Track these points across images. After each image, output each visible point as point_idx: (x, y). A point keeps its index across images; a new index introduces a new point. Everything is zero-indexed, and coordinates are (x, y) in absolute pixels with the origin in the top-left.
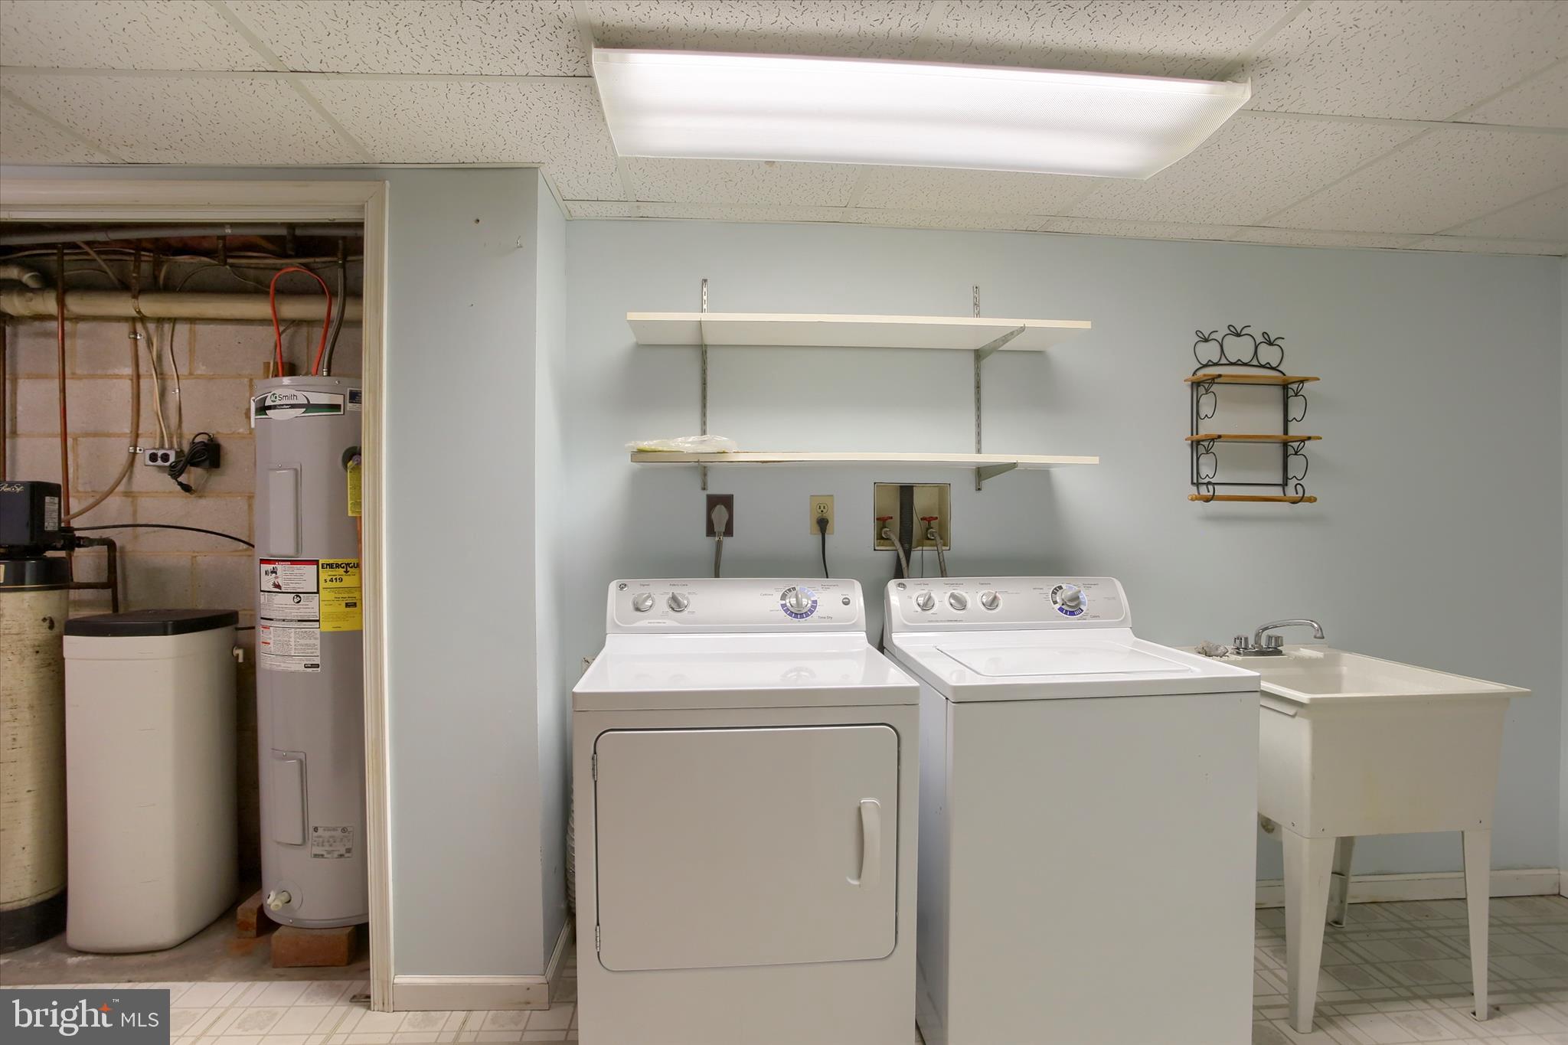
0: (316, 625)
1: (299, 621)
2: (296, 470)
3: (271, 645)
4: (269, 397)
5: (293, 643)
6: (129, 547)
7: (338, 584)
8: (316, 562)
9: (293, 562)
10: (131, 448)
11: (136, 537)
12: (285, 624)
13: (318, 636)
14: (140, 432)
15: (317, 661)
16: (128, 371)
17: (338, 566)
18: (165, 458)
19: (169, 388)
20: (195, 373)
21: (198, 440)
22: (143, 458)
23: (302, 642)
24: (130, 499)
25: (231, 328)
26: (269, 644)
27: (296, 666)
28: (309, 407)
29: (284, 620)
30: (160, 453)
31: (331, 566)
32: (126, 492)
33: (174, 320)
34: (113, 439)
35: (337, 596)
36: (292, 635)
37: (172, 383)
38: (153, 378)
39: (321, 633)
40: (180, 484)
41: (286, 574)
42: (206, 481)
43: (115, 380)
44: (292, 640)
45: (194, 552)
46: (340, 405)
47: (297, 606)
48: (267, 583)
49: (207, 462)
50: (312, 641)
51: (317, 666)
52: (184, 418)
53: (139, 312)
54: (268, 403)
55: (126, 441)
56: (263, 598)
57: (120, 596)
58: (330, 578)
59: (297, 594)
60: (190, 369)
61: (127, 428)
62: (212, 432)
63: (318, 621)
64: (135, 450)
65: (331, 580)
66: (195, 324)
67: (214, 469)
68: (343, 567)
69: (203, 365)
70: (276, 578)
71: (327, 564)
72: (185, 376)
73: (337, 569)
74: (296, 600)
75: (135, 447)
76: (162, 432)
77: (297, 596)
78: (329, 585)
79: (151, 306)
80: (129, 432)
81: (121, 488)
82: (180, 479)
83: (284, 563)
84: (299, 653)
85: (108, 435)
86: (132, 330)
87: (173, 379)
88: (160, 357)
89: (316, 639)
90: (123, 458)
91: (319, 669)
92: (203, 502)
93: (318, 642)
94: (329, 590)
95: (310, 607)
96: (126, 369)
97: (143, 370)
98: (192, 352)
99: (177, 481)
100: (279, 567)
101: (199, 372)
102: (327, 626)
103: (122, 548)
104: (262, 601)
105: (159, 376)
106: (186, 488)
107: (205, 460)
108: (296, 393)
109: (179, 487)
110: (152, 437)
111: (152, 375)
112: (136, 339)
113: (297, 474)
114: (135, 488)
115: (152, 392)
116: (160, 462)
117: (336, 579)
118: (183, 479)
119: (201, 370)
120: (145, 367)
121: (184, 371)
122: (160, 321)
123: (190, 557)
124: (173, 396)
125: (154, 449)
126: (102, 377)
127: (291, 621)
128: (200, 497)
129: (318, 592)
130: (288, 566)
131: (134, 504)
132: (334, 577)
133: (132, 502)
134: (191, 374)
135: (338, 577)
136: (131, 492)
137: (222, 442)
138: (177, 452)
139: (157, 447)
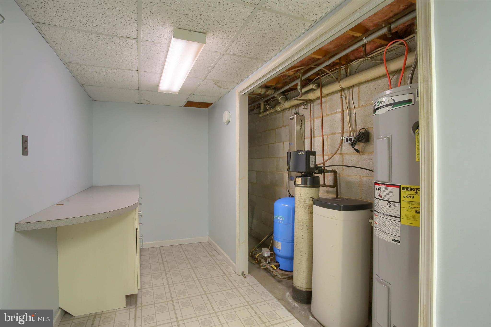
0: (399, 220)
1: (390, 216)
2: (389, 138)
3: (378, 225)
4: (377, 104)
5: (387, 226)
6: (341, 173)
7: (411, 200)
8: (399, 186)
9: (388, 185)
10: (341, 137)
11: (343, 170)
12: (384, 216)
13: (400, 226)
14: (344, 131)
15: (399, 239)
16: (340, 110)
17: (411, 189)
18: (351, 139)
19: (352, 113)
20: (360, 105)
21: (361, 131)
22: (345, 141)
23: (391, 227)
24: (342, 156)
25: (372, 84)
26: (377, 223)
27: (389, 239)
28: (395, 104)
29: (383, 214)
30: (349, 138)
31: (407, 189)
32: (340, 153)
33: (353, 87)
34: (337, 135)
35: (411, 206)
36: (387, 222)
37: (353, 111)
38: (347, 111)
39: (401, 225)
40: (355, 149)
41: (384, 191)
42: (365, 148)
43: (337, 114)
44: (387, 224)
45: (361, 176)
46: (412, 100)
47: (389, 208)
48: (377, 194)
49: (364, 140)
50: (396, 228)
51: (399, 242)
52: (357, 124)
53: (341, 87)
54: (377, 107)
55: (340, 135)
56: (376, 201)
57: (339, 191)
58: (407, 195)
59: (390, 202)
60: (359, 104)
61: (340, 131)
62: (366, 128)
63: (400, 218)
64: (343, 138)
65: (407, 197)
66: (360, 86)
67: (367, 143)
68: (415, 190)
69: (363, 101)
70: (380, 192)
71: (405, 188)
72: (357, 107)
73: (411, 191)
74: (389, 205)
75: (343, 137)
76: (350, 131)
77: (389, 203)
78: (406, 199)
79: (345, 84)
80: (341, 132)
81: (338, 152)
82: (355, 148)
83: (383, 185)
84: (390, 232)
85: (335, 134)
86: (341, 95)
87: (353, 109)
88: (349, 102)
89: (398, 227)
90: (339, 141)
91: (399, 244)
92: (364, 156)
93: (399, 229)
94: (406, 202)
95: (395, 210)
96: (340, 109)
97: (344, 109)
98: (359, 97)
99: (354, 148)
100: (382, 187)
101: (362, 105)
102: (404, 221)
103: (339, 173)
104: (375, 203)
105: (349, 110)
106: (357, 151)
107: (364, 139)
108: (388, 99)
109: (355, 151)
110: (347, 133)
111: (347, 110)
112: (342, 98)
113: (390, 140)
114: (343, 152)
115: (347, 116)
116: (349, 142)
117: (410, 196)
118: (356, 147)
119: (362, 103)
120: (345, 108)
121: (356, 105)
122: (349, 88)
123: (359, 178)
124: (353, 116)
125: (348, 137)
126: (333, 114)
127: (387, 215)
128: (363, 154)
129: (400, 202)
130: (385, 187)
131: (343, 157)
132: (409, 195)
133: (342, 157)
134: (359, 106)
135: (411, 196)
136: (342, 153)
137: (370, 131)
138: (354, 137)
139: (349, 136)
